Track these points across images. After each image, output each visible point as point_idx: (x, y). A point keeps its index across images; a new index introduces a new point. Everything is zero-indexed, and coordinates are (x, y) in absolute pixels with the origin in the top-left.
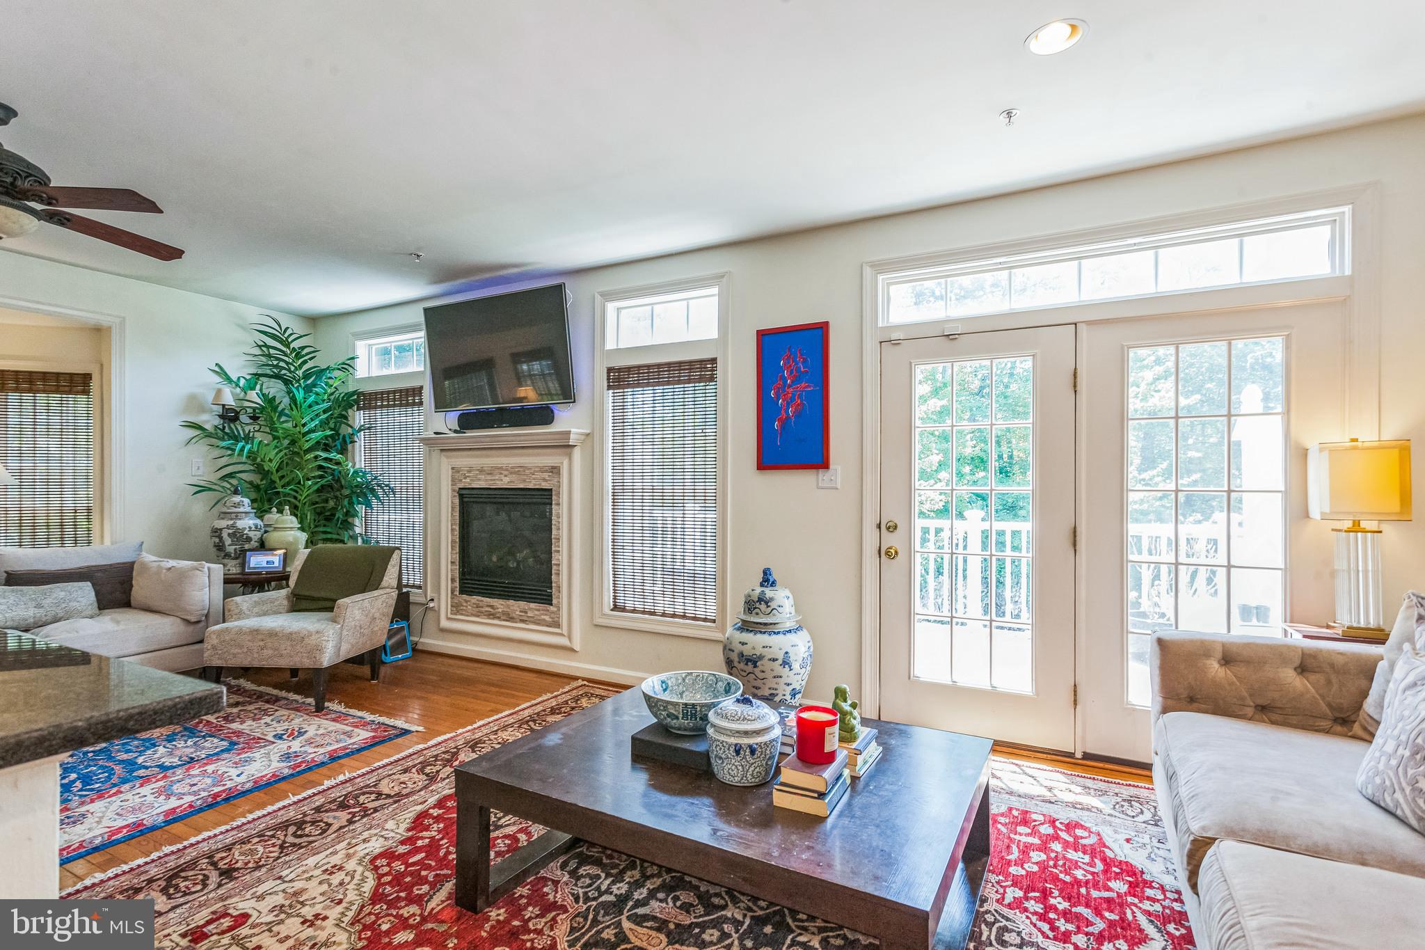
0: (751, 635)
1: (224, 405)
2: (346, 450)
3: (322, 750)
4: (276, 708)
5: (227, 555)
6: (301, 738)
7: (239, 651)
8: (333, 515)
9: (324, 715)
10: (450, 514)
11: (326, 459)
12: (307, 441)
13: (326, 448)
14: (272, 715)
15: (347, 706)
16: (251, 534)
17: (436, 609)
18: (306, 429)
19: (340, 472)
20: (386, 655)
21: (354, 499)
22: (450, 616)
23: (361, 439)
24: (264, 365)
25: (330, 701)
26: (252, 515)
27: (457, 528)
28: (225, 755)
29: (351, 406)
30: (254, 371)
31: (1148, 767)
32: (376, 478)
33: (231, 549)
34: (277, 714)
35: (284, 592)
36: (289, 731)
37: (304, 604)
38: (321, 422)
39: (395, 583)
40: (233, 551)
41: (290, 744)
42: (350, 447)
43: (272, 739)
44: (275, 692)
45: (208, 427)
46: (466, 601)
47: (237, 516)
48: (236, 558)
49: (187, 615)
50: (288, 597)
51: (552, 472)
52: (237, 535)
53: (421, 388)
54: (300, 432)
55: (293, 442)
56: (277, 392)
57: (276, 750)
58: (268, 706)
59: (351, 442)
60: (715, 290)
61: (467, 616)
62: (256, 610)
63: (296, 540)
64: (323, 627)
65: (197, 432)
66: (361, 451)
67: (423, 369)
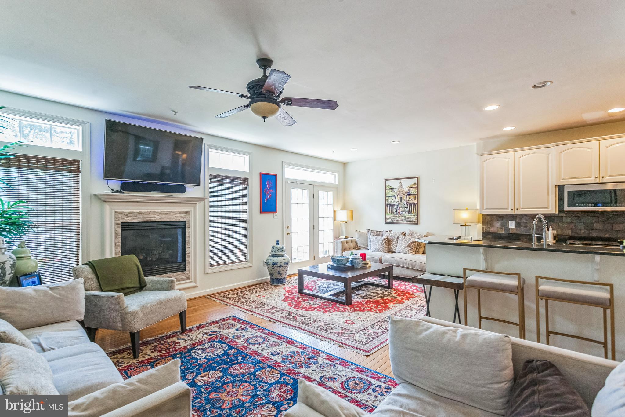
10: (114, 237)
51: (186, 214)
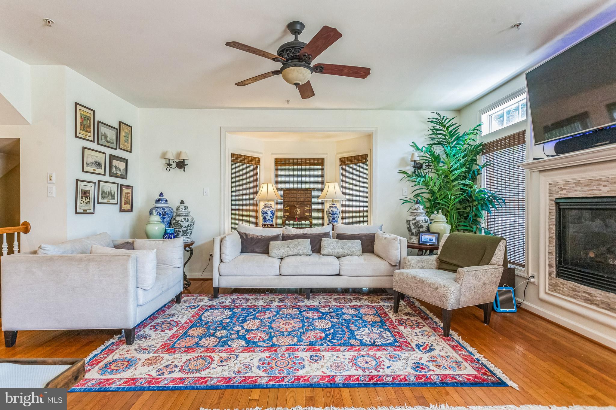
1: (415, 161)
2: (476, 179)
3: (438, 371)
4: (425, 324)
5: (412, 234)
6: (429, 354)
7: (407, 286)
8: (468, 216)
9: (448, 340)
10: (547, 218)
11: (464, 185)
12: (453, 175)
13: (465, 178)
14: (421, 328)
15: (463, 339)
16: (423, 224)
17: (536, 283)
18: (452, 169)
19: (471, 192)
20: (497, 307)
21: (479, 207)
22: (547, 291)
23: (484, 171)
24: (433, 139)
25: (455, 330)
26: (424, 214)
27: (554, 228)
28: (389, 348)
29: (478, 153)
30: (429, 143)
32: (493, 195)
33: (414, 231)
34: (424, 328)
35: (434, 257)
36: (425, 344)
37: (444, 266)
38: (461, 164)
39: (501, 262)
40: (415, 232)
41: (422, 356)
42: (478, 177)
43: (414, 347)
44: (428, 312)
45: (410, 173)
46: (563, 284)
47: (417, 214)
48: (416, 236)
49: (391, 261)
50: (436, 260)
52: (417, 224)
53: (524, 132)
54: (449, 171)
55: (446, 176)
56: (441, 152)
57: (413, 358)
58: (421, 321)
59: (478, 174)
61: (563, 295)
62: (419, 265)
63: (445, 228)
64: (448, 284)
65: (405, 175)
66: (484, 179)
67: (525, 118)
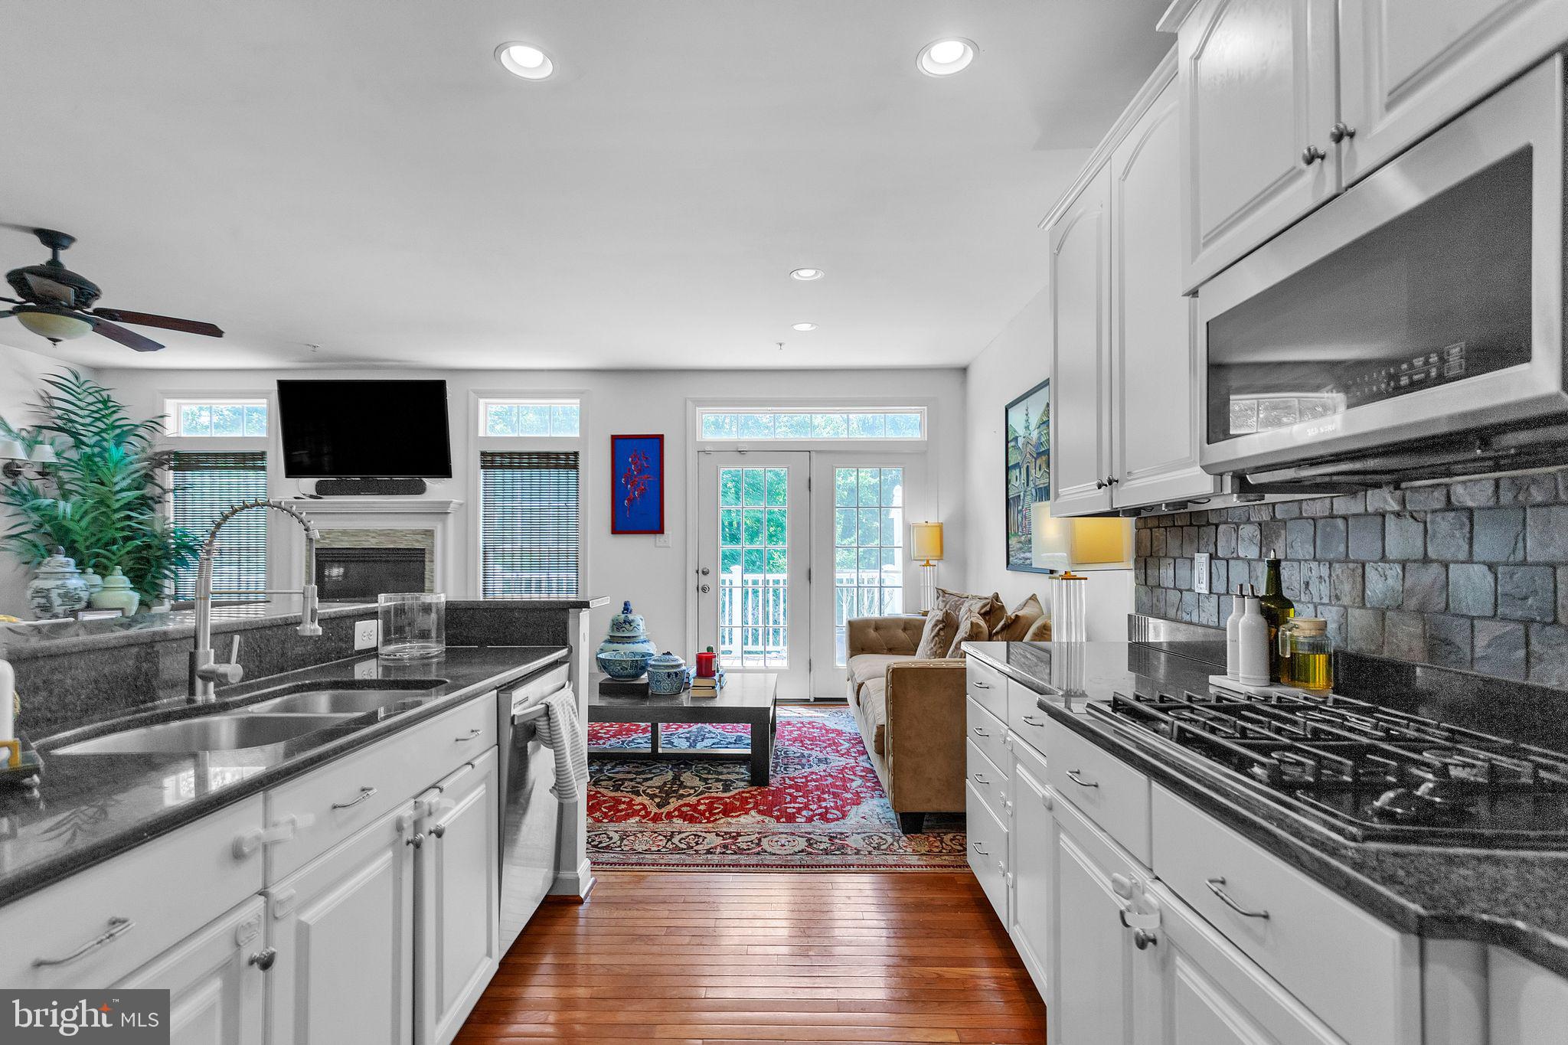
0: (621, 645)
2: (155, 510)
12: (118, 500)
16: (80, 594)
23: (172, 499)
26: (79, 575)
29: (162, 466)
31: (845, 700)
33: (60, 610)
38: (133, 481)
42: (157, 507)
47: (63, 576)
51: (426, 535)
52: (68, 595)
53: (265, 453)
54: (111, 491)
55: (100, 502)
59: (159, 502)
60: (578, 401)
63: (131, 600)
